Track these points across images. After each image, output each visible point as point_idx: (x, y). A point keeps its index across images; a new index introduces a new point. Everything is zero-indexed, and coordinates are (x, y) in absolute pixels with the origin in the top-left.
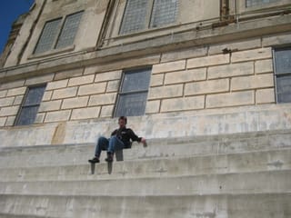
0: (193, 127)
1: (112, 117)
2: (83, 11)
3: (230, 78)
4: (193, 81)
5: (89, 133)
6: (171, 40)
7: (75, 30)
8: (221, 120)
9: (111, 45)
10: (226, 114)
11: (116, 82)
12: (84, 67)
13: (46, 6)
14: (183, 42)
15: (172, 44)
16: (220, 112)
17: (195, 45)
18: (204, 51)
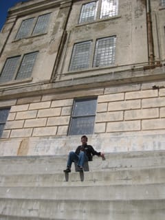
0: (134, 145)
1: (67, 135)
2: (38, 51)
3: (159, 108)
4: (131, 109)
5: (49, 147)
6: (112, 77)
7: (32, 65)
8: (154, 139)
9: (62, 79)
10: (159, 135)
11: (69, 108)
12: (42, 95)
13: (6, 46)
14: (122, 80)
15: (113, 80)
16: (153, 133)
17: (131, 82)
18: (138, 87)
